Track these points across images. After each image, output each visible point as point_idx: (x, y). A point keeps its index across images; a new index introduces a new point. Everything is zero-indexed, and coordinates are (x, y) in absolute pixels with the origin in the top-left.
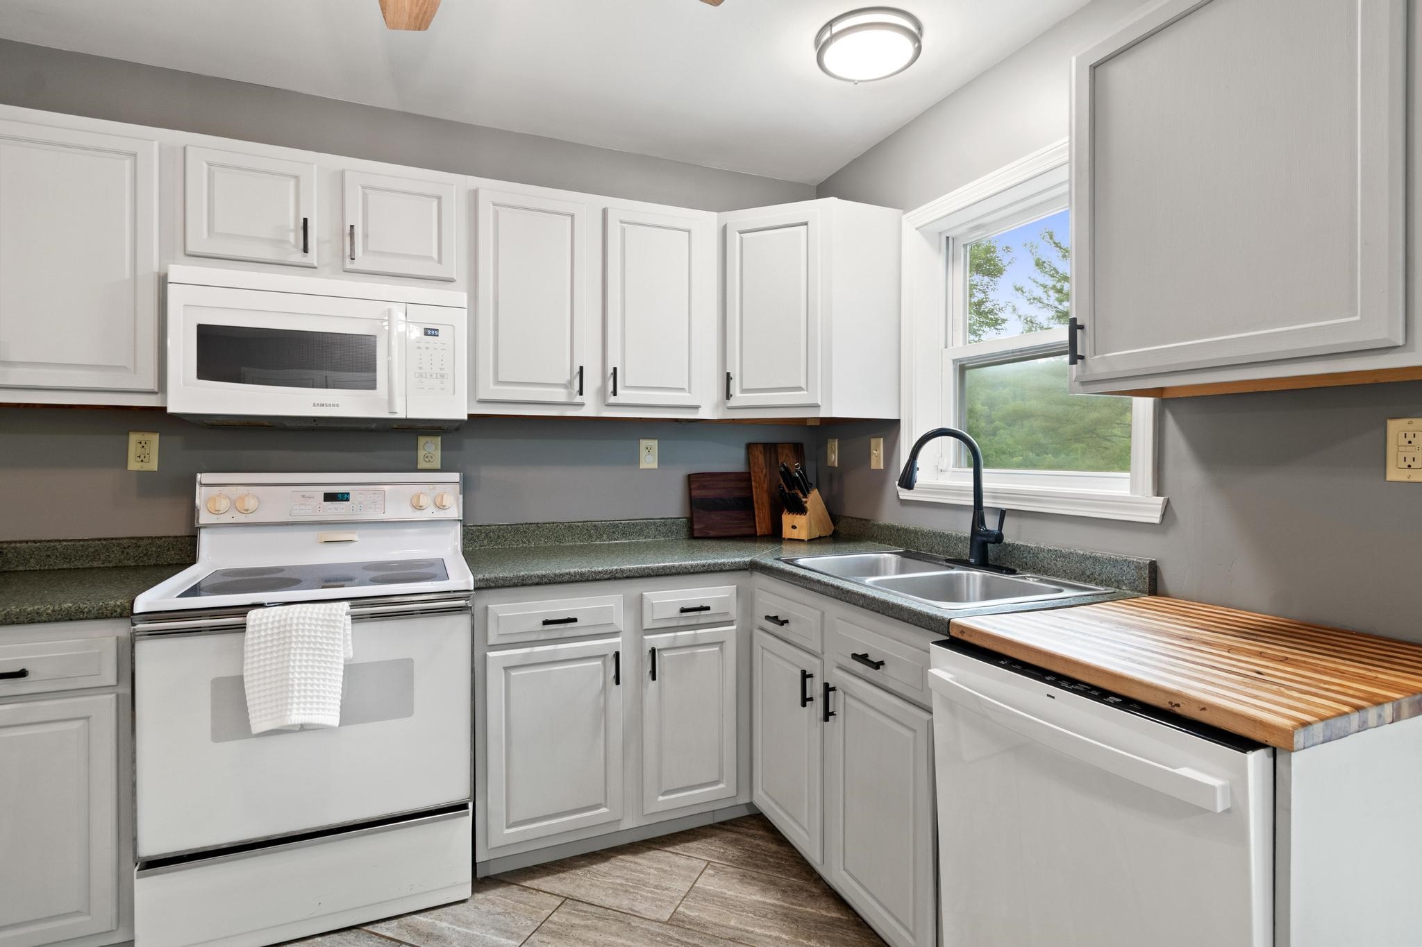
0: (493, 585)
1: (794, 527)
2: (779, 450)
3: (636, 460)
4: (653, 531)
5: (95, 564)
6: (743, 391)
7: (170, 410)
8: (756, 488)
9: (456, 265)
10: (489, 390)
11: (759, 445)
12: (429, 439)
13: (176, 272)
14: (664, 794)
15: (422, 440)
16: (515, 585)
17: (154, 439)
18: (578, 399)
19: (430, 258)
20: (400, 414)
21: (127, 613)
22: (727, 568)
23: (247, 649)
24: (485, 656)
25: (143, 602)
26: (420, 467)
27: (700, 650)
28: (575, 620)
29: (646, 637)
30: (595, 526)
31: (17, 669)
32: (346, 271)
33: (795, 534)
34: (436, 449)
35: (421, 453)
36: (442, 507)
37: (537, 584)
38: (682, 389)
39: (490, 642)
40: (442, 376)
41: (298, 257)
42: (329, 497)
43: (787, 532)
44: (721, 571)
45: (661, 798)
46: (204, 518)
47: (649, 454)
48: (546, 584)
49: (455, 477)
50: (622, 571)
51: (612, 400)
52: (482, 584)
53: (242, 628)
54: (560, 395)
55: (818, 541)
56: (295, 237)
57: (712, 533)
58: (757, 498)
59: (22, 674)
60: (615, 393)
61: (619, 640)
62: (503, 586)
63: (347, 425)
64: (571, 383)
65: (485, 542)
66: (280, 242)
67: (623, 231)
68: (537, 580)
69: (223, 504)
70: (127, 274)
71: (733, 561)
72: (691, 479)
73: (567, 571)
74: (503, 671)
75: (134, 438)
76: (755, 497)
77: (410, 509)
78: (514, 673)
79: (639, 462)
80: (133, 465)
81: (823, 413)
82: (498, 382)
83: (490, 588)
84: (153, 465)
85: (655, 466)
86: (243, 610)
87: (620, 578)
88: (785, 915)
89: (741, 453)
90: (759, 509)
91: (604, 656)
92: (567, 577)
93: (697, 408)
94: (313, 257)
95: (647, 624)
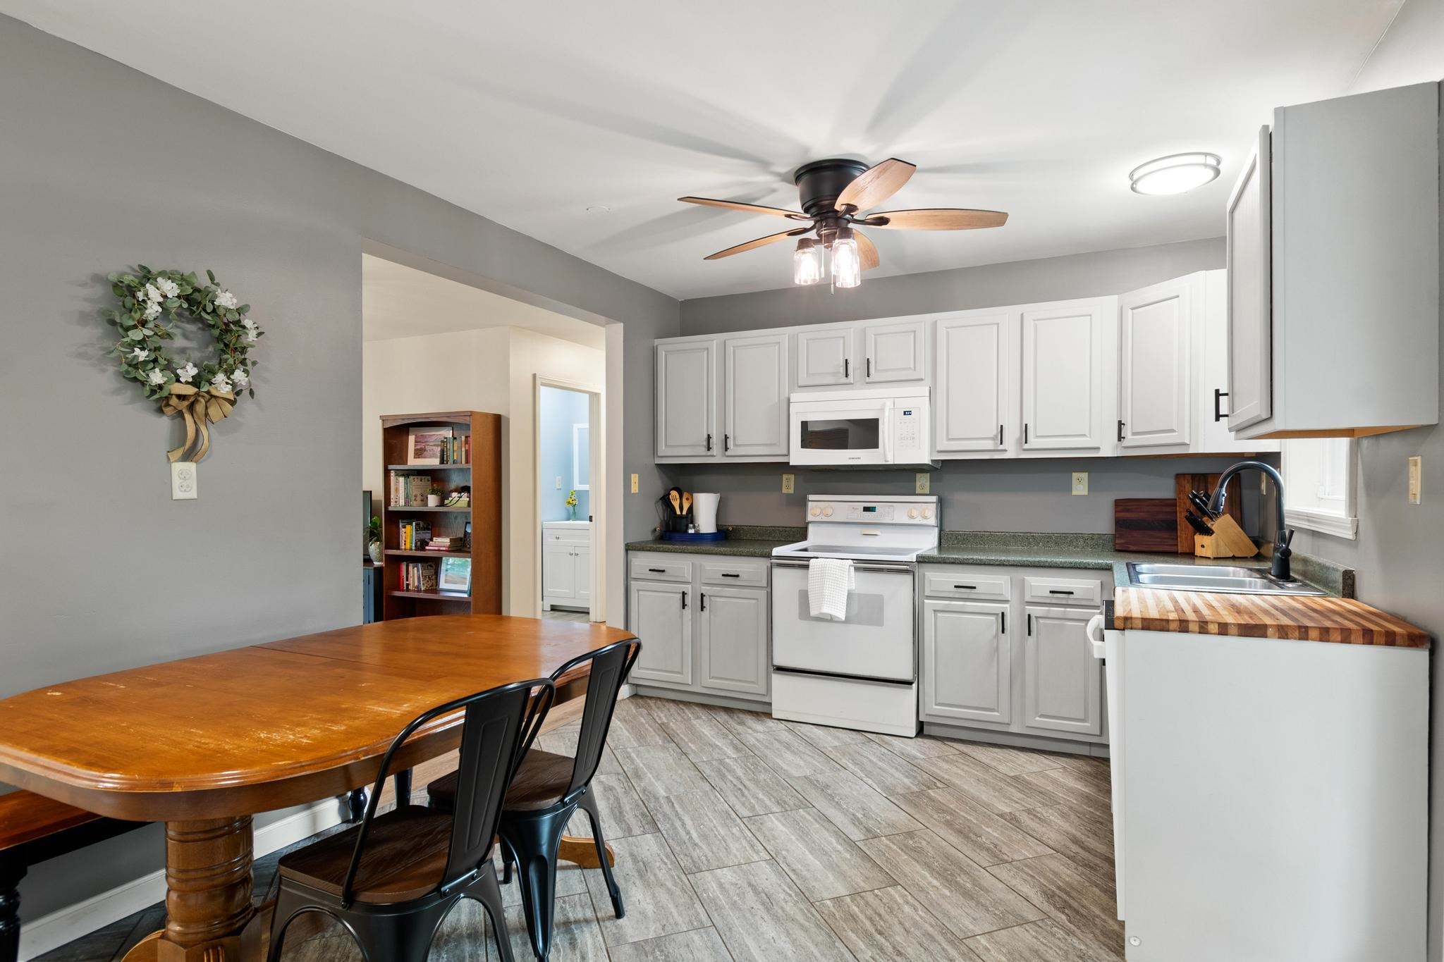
0: (927, 561)
1: (1203, 546)
2: (1210, 480)
3: (1069, 488)
4: (1081, 543)
5: (770, 539)
6: (1134, 434)
7: (791, 464)
8: (1180, 512)
9: (924, 370)
10: (943, 444)
11: (1187, 476)
12: (922, 475)
13: (794, 397)
14: (1042, 716)
15: (918, 476)
16: (940, 563)
17: (792, 477)
18: (1001, 447)
19: (910, 368)
20: (891, 462)
21: (769, 556)
22: (1091, 566)
23: (810, 576)
24: (924, 602)
25: (777, 551)
26: (917, 492)
27: (1069, 623)
28: (975, 588)
29: (1027, 607)
30: (1033, 536)
31: (736, 574)
32: (867, 383)
33: (1204, 552)
34: (926, 482)
35: (918, 484)
36: (925, 518)
37: (953, 563)
38: (1084, 435)
39: (926, 594)
40: (913, 438)
41: (844, 380)
42: (866, 509)
43: (1199, 551)
44: (1086, 568)
45: (1038, 718)
46: (810, 518)
47: (1080, 484)
48: (958, 563)
49: (934, 499)
50: (1008, 561)
51: (1025, 447)
52: (921, 560)
53: (807, 567)
54: (989, 445)
55: (1231, 560)
56: (842, 370)
57: (1132, 548)
58: (1180, 521)
59: (737, 576)
60: (1027, 443)
61: (1007, 605)
62: (933, 563)
63: (869, 469)
64: (996, 436)
65: (955, 542)
66: (836, 374)
67: (1036, 326)
68: (953, 561)
69: (818, 512)
70: (777, 400)
71: (1096, 561)
72: (1119, 504)
73: (971, 557)
74: (933, 612)
75: (785, 477)
76: (1178, 520)
77: (907, 518)
78: (939, 615)
79: (1071, 490)
80: (785, 491)
81: (1192, 451)
82: (949, 439)
83: (925, 562)
84: (791, 491)
85: (1085, 492)
86: (809, 558)
87: (1007, 565)
88: (1087, 797)
89: (1171, 483)
90: (1182, 530)
91: (997, 614)
92: (971, 561)
93: (1098, 448)
94: (851, 379)
95: (1028, 598)
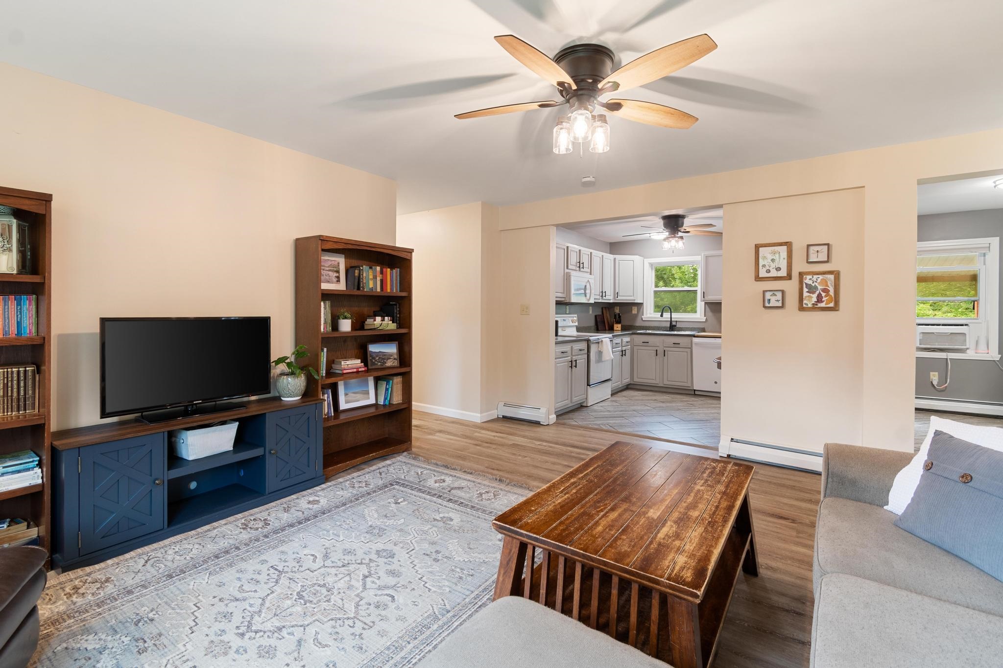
1: (617, 327)
33: (618, 329)
43: (615, 328)
51: (604, 298)
60: (605, 296)
81: (636, 302)
95: (623, 345)
